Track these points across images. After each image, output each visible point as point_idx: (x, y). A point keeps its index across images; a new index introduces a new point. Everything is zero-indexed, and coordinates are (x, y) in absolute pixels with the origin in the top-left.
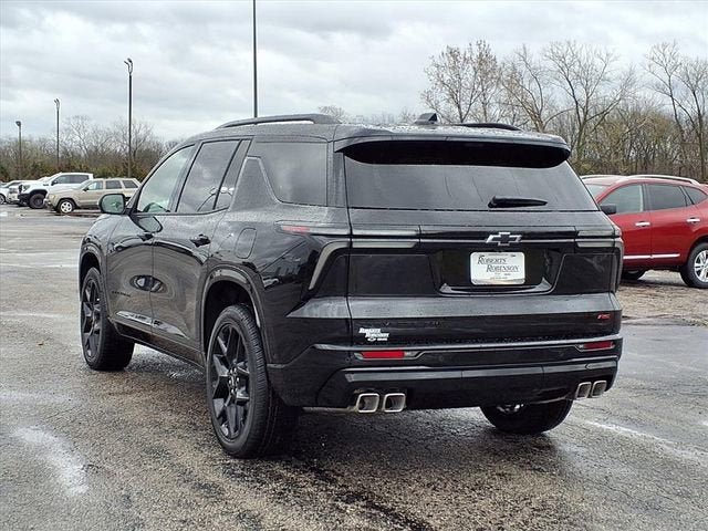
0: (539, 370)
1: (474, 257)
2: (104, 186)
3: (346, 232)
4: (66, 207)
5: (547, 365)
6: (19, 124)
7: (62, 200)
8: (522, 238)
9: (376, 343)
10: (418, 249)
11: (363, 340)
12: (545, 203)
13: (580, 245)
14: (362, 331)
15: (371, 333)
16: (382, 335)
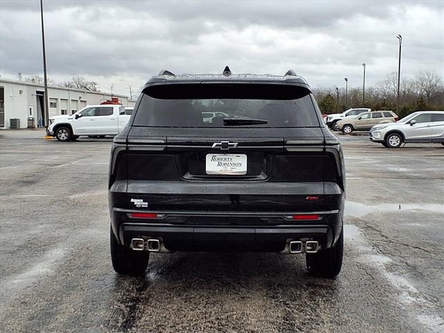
0: (252, 231)
1: (209, 157)
2: (371, 116)
3: (125, 141)
4: (348, 130)
5: (257, 228)
6: (346, 80)
7: (345, 125)
8: (238, 145)
9: (141, 208)
10: (166, 151)
11: (133, 206)
12: (266, 123)
13: (289, 150)
14: (132, 200)
15: (138, 202)
16: (144, 203)
